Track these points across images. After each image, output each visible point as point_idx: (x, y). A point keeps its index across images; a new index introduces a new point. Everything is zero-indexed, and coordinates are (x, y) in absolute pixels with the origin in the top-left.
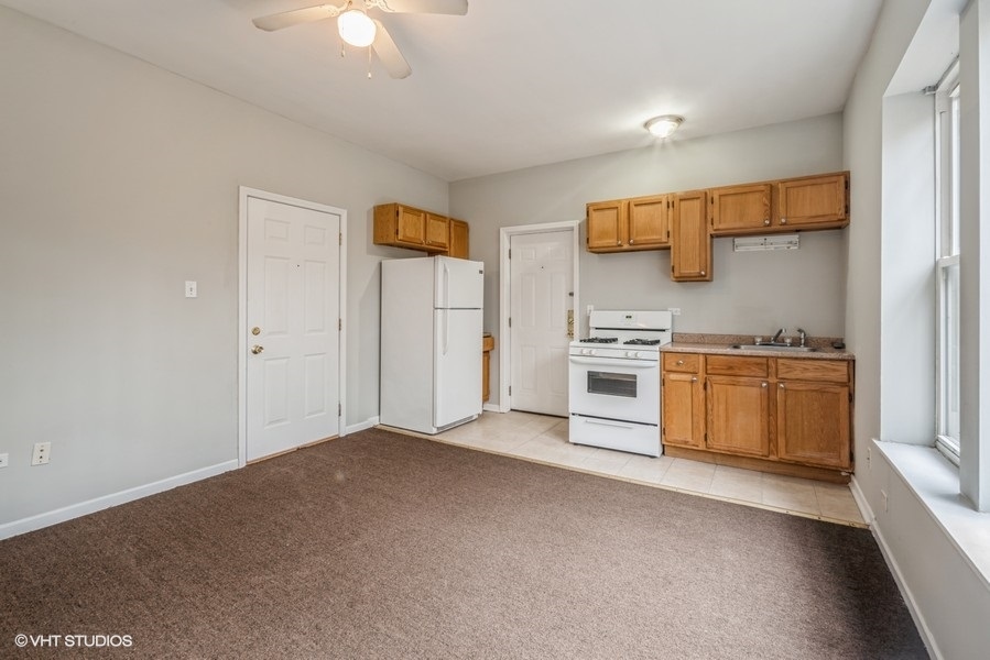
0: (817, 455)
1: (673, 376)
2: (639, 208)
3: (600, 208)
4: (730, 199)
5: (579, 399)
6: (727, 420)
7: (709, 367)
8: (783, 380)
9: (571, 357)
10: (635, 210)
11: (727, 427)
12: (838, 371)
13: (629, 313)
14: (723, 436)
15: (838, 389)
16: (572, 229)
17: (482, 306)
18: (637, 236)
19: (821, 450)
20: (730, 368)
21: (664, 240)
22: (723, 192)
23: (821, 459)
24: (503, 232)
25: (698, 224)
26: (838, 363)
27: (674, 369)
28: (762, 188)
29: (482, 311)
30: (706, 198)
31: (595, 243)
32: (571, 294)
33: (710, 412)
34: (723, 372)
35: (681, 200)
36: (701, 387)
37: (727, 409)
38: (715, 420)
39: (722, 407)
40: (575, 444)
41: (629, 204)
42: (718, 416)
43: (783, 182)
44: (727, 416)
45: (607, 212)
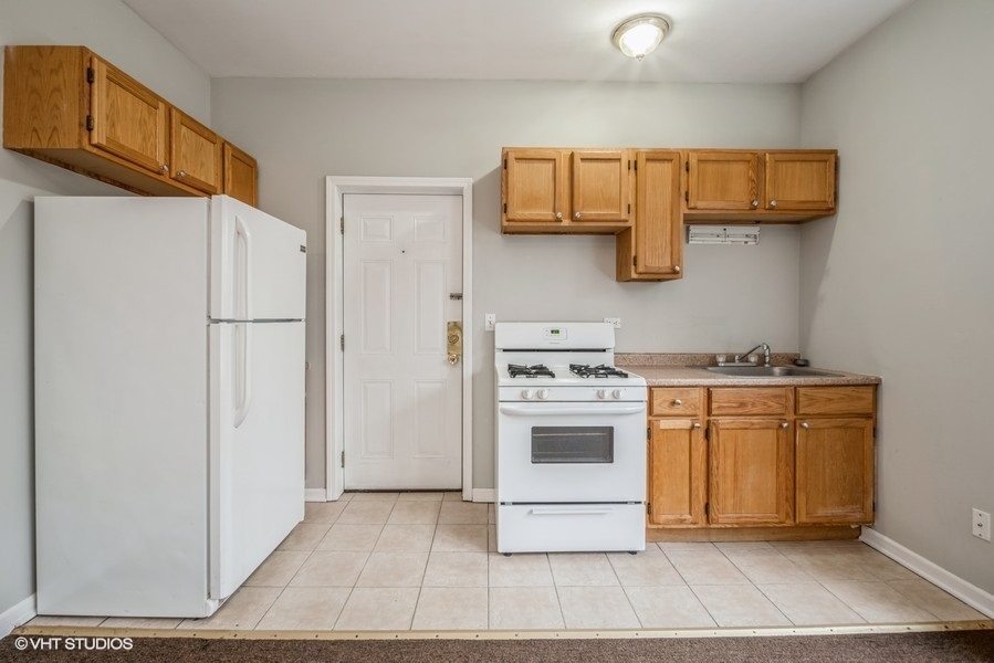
0: (838, 511)
1: (664, 424)
2: (587, 164)
3: (526, 158)
4: (710, 167)
5: (517, 474)
6: (736, 480)
7: (714, 405)
8: (807, 416)
9: (501, 405)
10: (580, 166)
11: (736, 488)
12: (863, 399)
13: (555, 326)
14: (730, 502)
15: (861, 422)
16: (459, 193)
17: (303, 317)
18: (583, 208)
19: (843, 504)
20: (742, 405)
21: (623, 217)
22: (703, 156)
23: (845, 516)
24: (333, 185)
25: (668, 198)
26: (861, 389)
27: (666, 411)
28: (749, 157)
29: (303, 324)
30: (680, 163)
31: (517, 212)
32: (459, 297)
33: (714, 472)
34: (733, 411)
35: (648, 160)
36: (701, 434)
37: (735, 463)
38: (721, 484)
39: (730, 461)
40: (506, 554)
41: (572, 155)
42: (724, 475)
43: (772, 153)
44: (736, 475)
45: (537, 165)
